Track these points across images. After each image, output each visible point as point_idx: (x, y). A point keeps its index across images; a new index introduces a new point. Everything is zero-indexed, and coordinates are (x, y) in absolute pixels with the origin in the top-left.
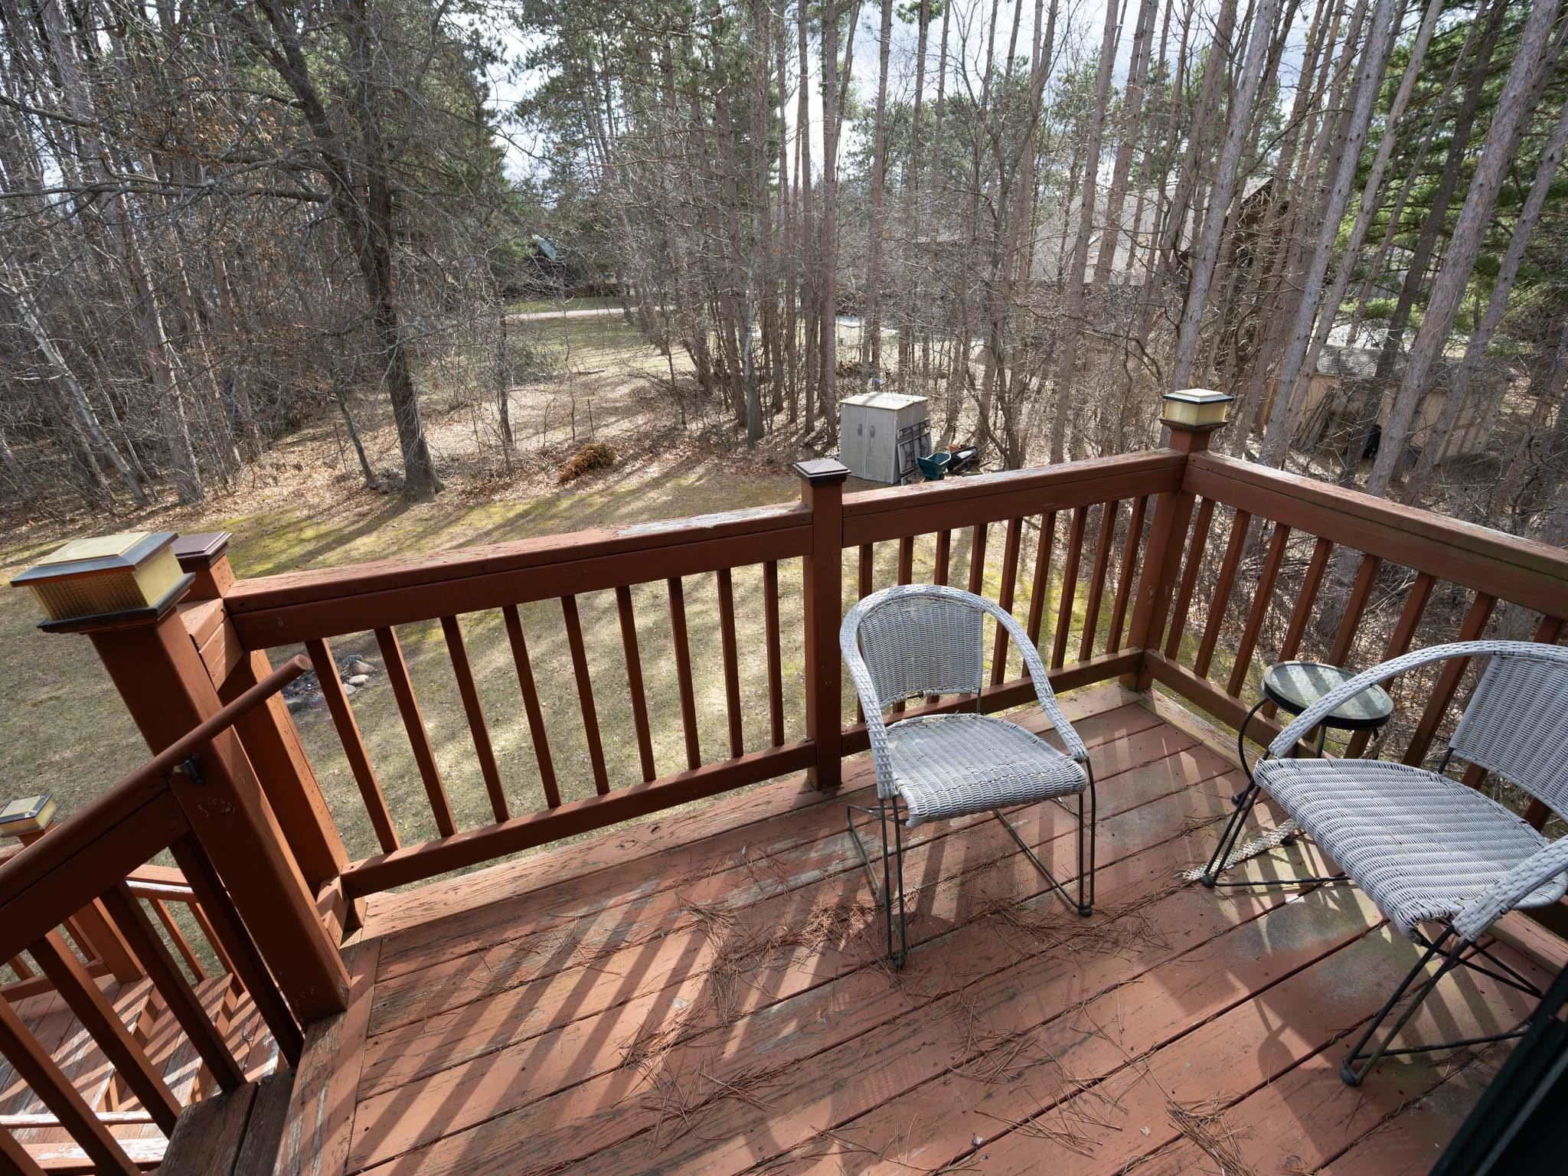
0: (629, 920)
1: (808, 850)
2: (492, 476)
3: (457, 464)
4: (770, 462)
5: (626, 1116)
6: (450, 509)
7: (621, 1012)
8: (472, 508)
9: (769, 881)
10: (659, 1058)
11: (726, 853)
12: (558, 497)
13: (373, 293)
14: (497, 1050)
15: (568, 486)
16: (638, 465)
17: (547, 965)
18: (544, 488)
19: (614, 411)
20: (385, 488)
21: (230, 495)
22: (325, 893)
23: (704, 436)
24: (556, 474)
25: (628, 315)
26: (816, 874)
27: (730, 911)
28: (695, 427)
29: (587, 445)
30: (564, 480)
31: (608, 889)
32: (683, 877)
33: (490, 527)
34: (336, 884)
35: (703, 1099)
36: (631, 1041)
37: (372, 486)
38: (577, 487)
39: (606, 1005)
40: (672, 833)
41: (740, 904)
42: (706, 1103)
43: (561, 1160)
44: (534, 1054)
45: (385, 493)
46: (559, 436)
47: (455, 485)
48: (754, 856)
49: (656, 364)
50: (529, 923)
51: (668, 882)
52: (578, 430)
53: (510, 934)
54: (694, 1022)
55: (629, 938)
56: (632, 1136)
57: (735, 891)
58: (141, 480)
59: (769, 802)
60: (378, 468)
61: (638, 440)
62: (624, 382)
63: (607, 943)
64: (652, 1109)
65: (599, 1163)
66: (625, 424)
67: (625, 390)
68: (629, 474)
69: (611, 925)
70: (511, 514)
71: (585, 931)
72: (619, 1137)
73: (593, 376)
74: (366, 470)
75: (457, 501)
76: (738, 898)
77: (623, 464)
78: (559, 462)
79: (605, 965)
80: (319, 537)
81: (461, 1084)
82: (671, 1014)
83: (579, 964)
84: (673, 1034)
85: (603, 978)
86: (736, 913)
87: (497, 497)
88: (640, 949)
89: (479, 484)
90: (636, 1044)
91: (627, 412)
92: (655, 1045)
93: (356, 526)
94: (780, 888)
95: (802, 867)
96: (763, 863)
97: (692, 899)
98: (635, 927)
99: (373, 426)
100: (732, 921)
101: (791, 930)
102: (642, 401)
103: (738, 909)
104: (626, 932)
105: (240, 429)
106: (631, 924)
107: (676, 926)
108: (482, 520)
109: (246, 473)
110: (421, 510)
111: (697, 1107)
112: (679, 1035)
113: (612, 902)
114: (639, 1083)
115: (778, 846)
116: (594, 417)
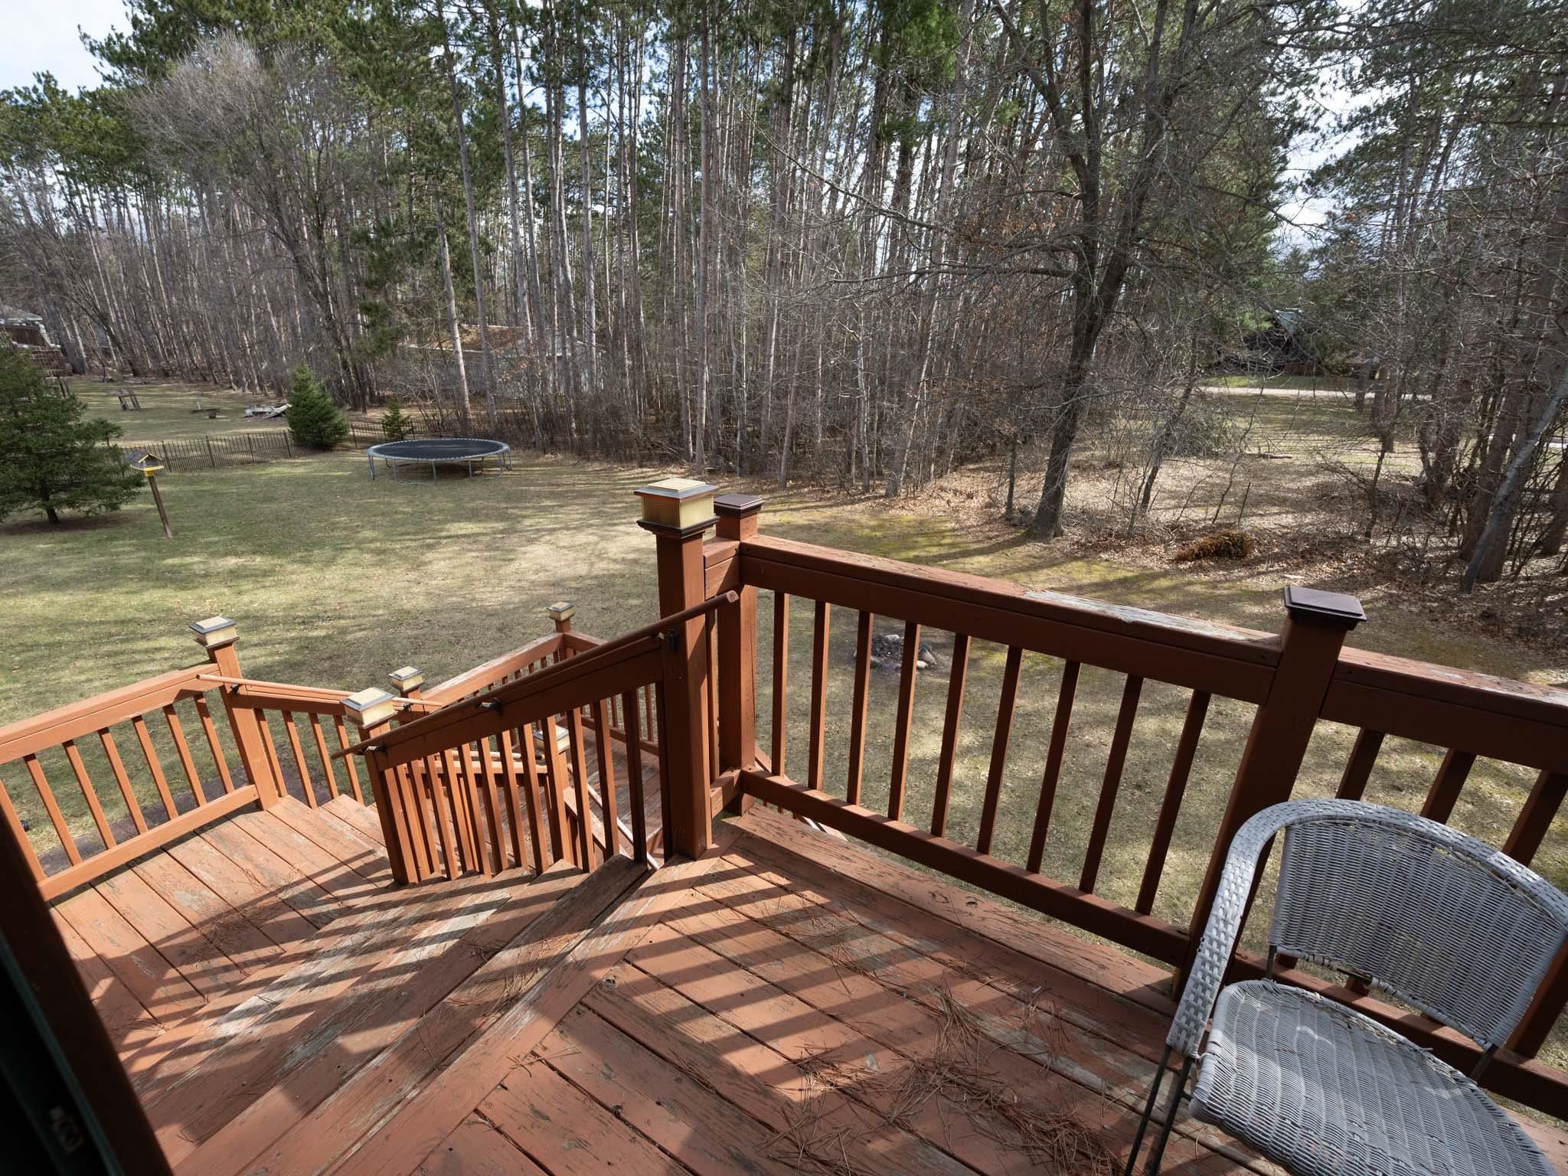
0: (890, 958)
1: (1110, 1051)
2: (1110, 535)
3: (1087, 517)
4: (1487, 615)
5: (769, 1102)
6: (1058, 555)
7: (827, 1023)
8: (1077, 559)
9: (1038, 1041)
10: (822, 1087)
11: (1016, 977)
12: (1165, 574)
13: (1074, 355)
14: (740, 965)
15: (1182, 567)
16: (1276, 567)
17: (812, 938)
18: (1156, 559)
19: (1281, 502)
20: (1016, 521)
21: (915, 498)
22: (727, 774)
23: (1391, 558)
24: (1175, 549)
25: (1359, 403)
26: (1096, 1080)
27: (976, 1031)
28: (1380, 544)
29: (1225, 530)
30: (1181, 559)
31: (894, 919)
32: (961, 964)
33: (1085, 581)
34: (736, 773)
35: (823, 1157)
36: (815, 1052)
37: (1008, 519)
38: (1191, 570)
39: (823, 1006)
40: (984, 919)
41: (991, 1034)
42: (824, 1163)
43: (711, 1081)
44: (755, 990)
45: (1015, 525)
46: (1197, 514)
47: (1074, 534)
48: (1044, 1004)
49: (1362, 457)
50: (825, 896)
51: (946, 957)
52: (1226, 510)
53: (808, 894)
54: (869, 1090)
55: (879, 972)
56: (760, 1122)
57: (997, 1019)
58: (871, 475)
59: (1103, 967)
60: (1020, 502)
61: (1294, 540)
62: (1311, 474)
63: (861, 962)
64: (787, 1119)
65: (728, 1113)
66: (1288, 519)
67: (1309, 482)
68: (1259, 574)
69: (875, 950)
70: (1111, 577)
71: (854, 937)
72: (753, 1111)
73: (1279, 462)
74: (1009, 505)
75: (1068, 549)
76: (996, 1027)
77: (1259, 561)
78: (1183, 538)
79: (847, 976)
80: (953, 545)
81: (707, 966)
82: (857, 1064)
83: (831, 958)
84: (847, 1081)
85: (837, 984)
86: (979, 1037)
87: (1104, 556)
88: (880, 989)
89: (1094, 539)
90: (816, 1058)
91: (1298, 506)
92: (826, 1073)
93: (981, 545)
94: (1044, 1057)
95: (1084, 1059)
96: (1045, 1018)
97: (953, 989)
98: (890, 968)
99: (1032, 468)
100: (971, 1041)
101: (1019, 1105)
102: (1324, 498)
103: (986, 1036)
104: (882, 966)
105: (941, 451)
106: (890, 963)
107: (922, 999)
108: (1082, 572)
109: (930, 486)
110: (1033, 548)
111: (815, 1157)
112: (849, 1087)
113: (890, 933)
114: (794, 1090)
115: (1075, 1016)
116: (1248, 503)
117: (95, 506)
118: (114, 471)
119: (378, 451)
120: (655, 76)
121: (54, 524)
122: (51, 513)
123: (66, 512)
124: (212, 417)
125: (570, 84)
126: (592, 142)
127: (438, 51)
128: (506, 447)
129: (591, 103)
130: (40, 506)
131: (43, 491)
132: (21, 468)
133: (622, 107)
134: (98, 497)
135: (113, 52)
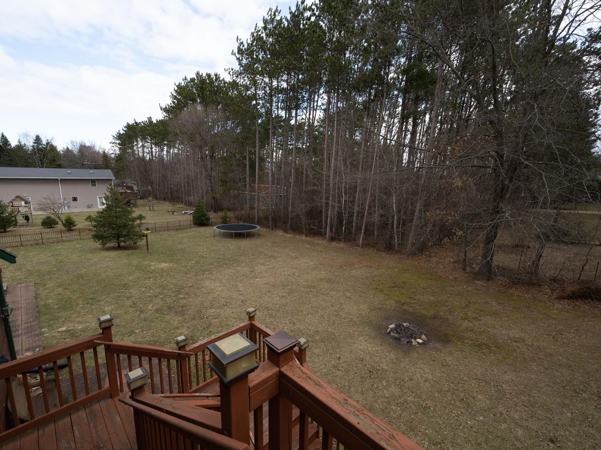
117: (130, 243)
118: (138, 232)
119: (217, 228)
120: (323, 105)
121: (119, 248)
122: (119, 244)
123: (122, 244)
124: (173, 214)
125: (293, 110)
126: (300, 126)
127: (254, 102)
128: (259, 227)
129: (299, 114)
130: (116, 242)
131: (118, 237)
132: (113, 230)
133: (310, 115)
134: (132, 240)
135: (166, 110)
